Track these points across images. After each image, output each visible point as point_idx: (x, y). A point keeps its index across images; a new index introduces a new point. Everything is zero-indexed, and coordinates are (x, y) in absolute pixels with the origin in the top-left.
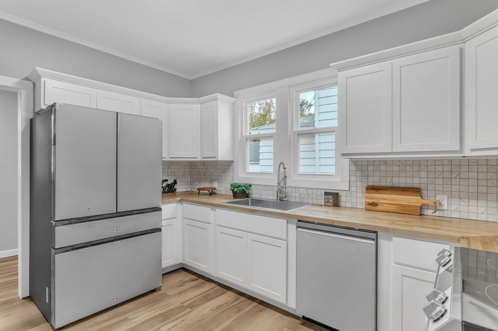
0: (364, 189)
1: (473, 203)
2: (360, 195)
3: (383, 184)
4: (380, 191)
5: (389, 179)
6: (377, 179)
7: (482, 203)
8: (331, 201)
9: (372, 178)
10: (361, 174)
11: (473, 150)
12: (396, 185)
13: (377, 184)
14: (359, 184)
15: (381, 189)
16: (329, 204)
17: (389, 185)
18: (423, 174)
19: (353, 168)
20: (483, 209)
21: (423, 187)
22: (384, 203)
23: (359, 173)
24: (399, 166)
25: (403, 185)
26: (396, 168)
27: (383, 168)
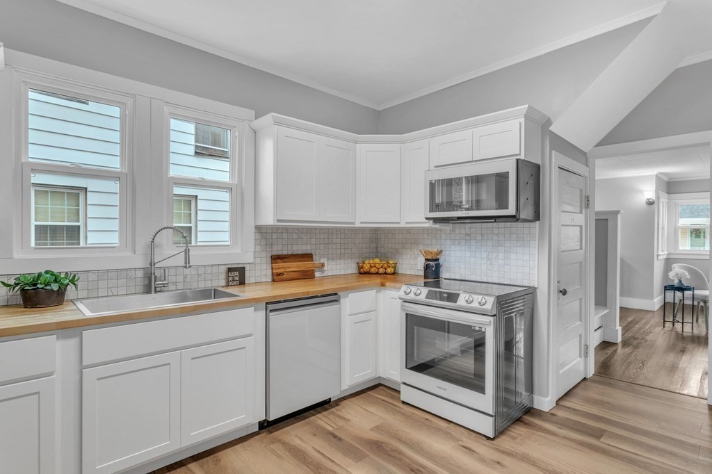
0: (269, 260)
1: (338, 262)
2: (264, 266)
3: (285, 252)
4: (286, 260)
5: (290, 246)
6: (280, 247)
7: (342, 262)
8: (237, 278)
9: (275, 246)
10: (265, 243)
11: (361, 223)
12: (295, 253)
13: (280, 253)
14: (264, 254)
15: (285, 258)
16: (235, 283)
17: (290, 253)
18: (313, 241)
19: (258, 236)
20: (342, 266)
21: (313, 252)
22: (290, 272)
23: (263, 242)
24: (297, 233)
25: (300, 252)
26: (295, 236)
27: (285, 235)
